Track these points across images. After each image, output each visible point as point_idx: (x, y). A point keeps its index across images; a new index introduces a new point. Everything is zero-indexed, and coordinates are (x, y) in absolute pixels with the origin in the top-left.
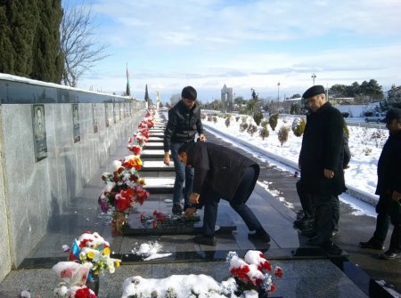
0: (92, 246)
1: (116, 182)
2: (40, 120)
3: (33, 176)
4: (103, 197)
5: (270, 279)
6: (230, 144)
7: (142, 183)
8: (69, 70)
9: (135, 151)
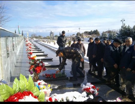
0: (42, 85)
3: (7, 63)
5: (97, 91)
9: (31, 53)
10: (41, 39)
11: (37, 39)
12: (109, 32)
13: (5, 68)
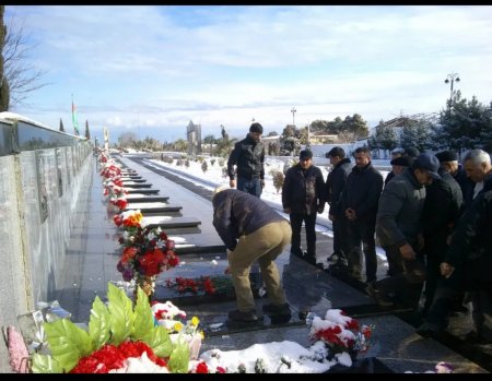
5: (363, 339)
9: (121, 205)
10: (155, 150)
11: (140, 152)
12: (403, 122)
13: (37, 260)
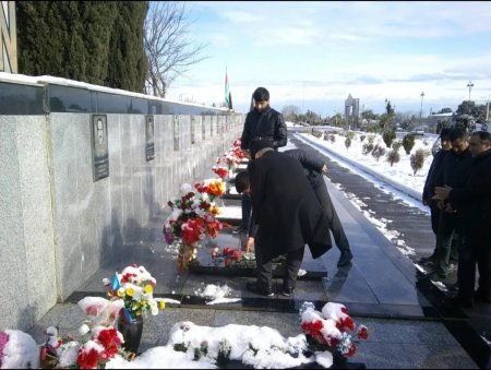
0: (135, 282)
1: (184, 209)
2: (100, 133)
3: (89, 197)
4: (168, 226)
5: (348, 340)
6: (346, 170)
7: (214, 212)
8: (159, 74)
9: (221, 173)
10: (313, 124)
11: (297, 126)
